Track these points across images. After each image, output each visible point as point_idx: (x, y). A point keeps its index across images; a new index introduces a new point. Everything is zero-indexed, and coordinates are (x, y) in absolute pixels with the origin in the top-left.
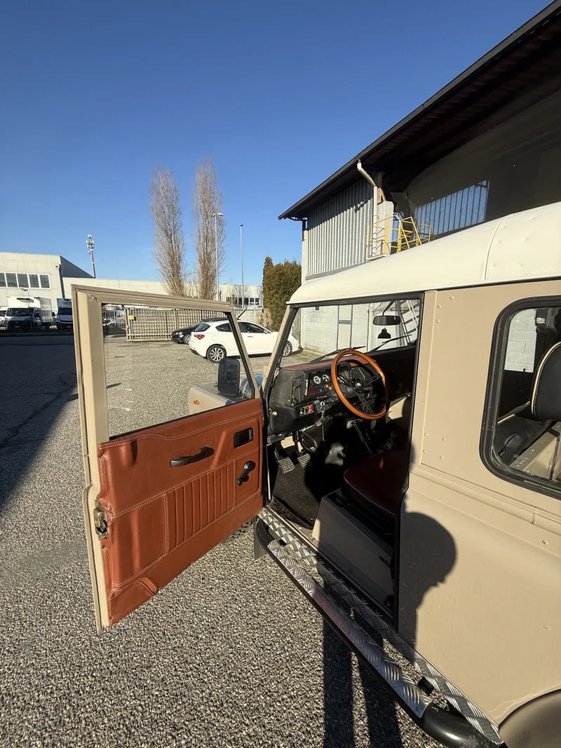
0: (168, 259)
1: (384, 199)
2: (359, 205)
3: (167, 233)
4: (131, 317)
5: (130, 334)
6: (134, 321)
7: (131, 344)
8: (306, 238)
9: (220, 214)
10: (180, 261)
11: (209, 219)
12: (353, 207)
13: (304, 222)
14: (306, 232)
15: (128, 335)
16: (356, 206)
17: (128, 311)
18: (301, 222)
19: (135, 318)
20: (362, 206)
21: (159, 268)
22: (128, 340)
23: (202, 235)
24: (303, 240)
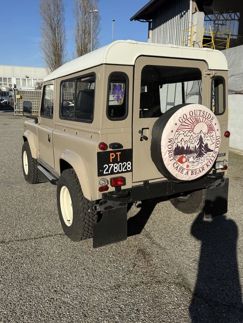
0: (52, 49)
1: (197, 9)
2: (183, 13)
3: (51, 27)
4: (18, 97)
5: (17, 110)
6: (20, 100)
7: (17, 117)
8: (150, 36)
9: (96, 11)
10: (62, 51)
11: (87, 14)
12: (179, 14)
13: (150, 23)
14: (151, 31)
15: (15, 110)
16: (181, 13)
17: (16, 91)
18: (148, 23)
19: (21, 97)
20: (185, 14)
21: (44, 56)
22: (15, 114)
23: (80, 29)
24: (149, 38)
